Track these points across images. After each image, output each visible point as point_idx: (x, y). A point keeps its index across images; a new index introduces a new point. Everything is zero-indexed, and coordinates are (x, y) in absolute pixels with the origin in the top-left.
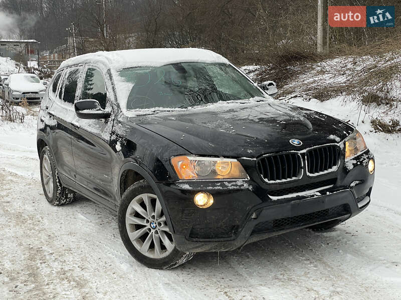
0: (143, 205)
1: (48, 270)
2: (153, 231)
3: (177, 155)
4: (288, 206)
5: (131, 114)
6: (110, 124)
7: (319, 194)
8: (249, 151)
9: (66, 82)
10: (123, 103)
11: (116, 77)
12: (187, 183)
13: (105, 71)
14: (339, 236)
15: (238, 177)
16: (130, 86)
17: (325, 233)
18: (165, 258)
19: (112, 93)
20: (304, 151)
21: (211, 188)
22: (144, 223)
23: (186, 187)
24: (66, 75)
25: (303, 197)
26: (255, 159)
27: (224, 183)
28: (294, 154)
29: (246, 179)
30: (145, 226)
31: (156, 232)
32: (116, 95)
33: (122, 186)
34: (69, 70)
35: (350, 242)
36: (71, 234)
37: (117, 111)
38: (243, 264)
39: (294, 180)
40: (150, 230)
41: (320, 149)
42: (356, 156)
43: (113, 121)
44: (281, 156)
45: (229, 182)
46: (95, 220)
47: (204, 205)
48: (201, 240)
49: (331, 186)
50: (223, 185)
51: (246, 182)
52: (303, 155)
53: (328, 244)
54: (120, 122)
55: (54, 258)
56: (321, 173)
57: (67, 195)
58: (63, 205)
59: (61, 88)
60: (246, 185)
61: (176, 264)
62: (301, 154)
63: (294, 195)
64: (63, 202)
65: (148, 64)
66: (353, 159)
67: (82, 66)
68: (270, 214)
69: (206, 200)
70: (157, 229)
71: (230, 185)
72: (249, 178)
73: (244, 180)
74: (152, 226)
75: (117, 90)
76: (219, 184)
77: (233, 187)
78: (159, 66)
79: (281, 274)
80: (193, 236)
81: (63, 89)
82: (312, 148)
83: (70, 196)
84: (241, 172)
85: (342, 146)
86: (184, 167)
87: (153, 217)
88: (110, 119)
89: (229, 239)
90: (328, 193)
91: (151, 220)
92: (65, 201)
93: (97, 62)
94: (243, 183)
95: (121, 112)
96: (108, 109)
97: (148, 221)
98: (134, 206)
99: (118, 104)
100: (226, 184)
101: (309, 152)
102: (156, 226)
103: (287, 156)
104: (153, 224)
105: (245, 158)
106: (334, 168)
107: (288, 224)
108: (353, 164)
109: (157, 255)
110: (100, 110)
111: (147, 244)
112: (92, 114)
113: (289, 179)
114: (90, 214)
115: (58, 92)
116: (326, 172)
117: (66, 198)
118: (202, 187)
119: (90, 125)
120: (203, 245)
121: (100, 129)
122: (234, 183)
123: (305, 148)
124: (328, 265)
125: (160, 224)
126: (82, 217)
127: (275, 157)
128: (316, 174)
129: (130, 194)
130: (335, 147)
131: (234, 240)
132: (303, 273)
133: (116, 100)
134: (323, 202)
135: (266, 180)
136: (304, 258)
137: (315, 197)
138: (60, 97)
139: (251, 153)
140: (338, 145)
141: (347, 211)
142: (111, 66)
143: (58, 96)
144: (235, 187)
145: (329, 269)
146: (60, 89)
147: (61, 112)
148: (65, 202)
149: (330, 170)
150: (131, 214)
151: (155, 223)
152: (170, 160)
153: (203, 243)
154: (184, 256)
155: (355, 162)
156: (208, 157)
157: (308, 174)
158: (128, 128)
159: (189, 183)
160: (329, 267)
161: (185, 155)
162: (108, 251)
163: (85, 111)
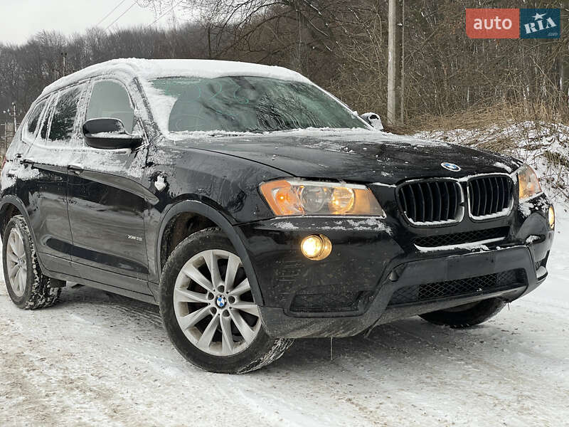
0: (204, 269)
1: (43, 380)
2: (220, 311)
3: (270, 180)
4: (443, 263)
5: (178, 137)
6: (141, 155)
7: (487, 248)
8: (385, 174)
9: (55, 111)
10: (163, 123)
11: (147, 88)
12: (288, 220)
13: (129, 80)
14: (493, 334)
15: (368, 213)
16: (172, 100)
17: (472, 330)
18: (240, 354)
19: (144, 109)
20: (465, 179)
21: (328, 228)
22: (205, 299)
23: (288, 226)
24: (53, 102)
25: (464, 251)
26: (394, 186)
27: (348, 221)
28: (451, 183)
29: (381, 217)
30: (206, 305)
31: (226, 313)
32: (150, 112)
33: (165, 246)
34: (60, 94)
35: (513, 341)
36: (64, 338)
37: (153, 134)
38: (362, 366)
39: (451, 223)
40: (214, 310)
41: (486, 179)
42: (531, 198)
43: (148, 149)
44: (433, 184)
45: (356, 220)
46: (100, 322)
47: (316, 257)
48: (310, 314)
49: (502, 238)
50: (346, 224)
51: (381, 221)
52: (464, 184)
53: (482, 342)
54: (161, 148)
55: (48, 365)
56: (488, 216)
57: (47, 290)
58: (40, 308)
59: (46, 123)
60: (381, 227)
61: (258, 363)
62: (461, 183)
63: (452, 247)
64: (40, 303)
65: (196, 74)
66: (530, 202)
67: (84, 82)
68: (416, 274)
69: (319, 249)
70: (227, 308)
71: (357, 224)
72: (385, 215)
73: (377, 218)
74: (218, 303)
75: (152, 105)
76: (340, 223)
77: (361, 228)
78: (212, 78)
79: (427, 378)
80: (295, 307)
81: (50, 123)
82: (476, 176)
83: (54, 292)
84: (372, 205)
85: (515, 179)
86: (282, 198)
87: (222, 289)
88: (141, 147)
89: (353, 313)
90: (499, 248)
91: (217, 293)
92: (44, 301)
93: (112, 72)
94: (376, 222)
95: (161, 134)
96: (138, 134)
97: (211, 296)
98: (190, 271)
99: (156, 124)
100: (351, 222)
101: (472, 181)
102: (226, 303)
103: (441, 184)
104: (220, 300)
105: (378, 184)
106: (506, 212)
107: (440, 294)
108: (530, 209)
109: (227, 349)
110: (125, 133)
111: (209, 333)
112: (112, 139)
113: (443, 222)
114: (89, 315)
115: (38, 130)
116: (494, 215)
117: (47, 296)
118: (314, 226)
119: (103, 163)
120: (311, 323)
121: (123, 164)
122: (363, 222)
123: (466, 175)
124: (495, 367)
125: (232, 300)
126: (78, 318)
127: (424, 185)
128: (482, 218)
129: (183, 251)
130: (505, 178)
131: (362, 315)
132: (460, 376)
133: (151, 118)
134: (492, 261)
135: (410, 220)
136: (453, 358)
137: (482, 252)
138: (43, 136)
139: (387, 176)
140: (510, 176)
141: (521, 280)
142: (138, 74)
143: (39, 135)
144: (365, 228)
145: (498, 371)
146: (43, 125)
147: (45, 155)
148: (44, 304)
149: (500, 214)
150: (183, 286)
151: (224, 298)
152: (258, 188)
153: (312, 320)
154: (273, 348)
155: (532, 206)
156: (321, 181)
157: (471, 215)
158: (176, 154)
159: (293, 220)
160: (497, 368)
161: (284, 178)
162: (136, 355)
163: (102, 135)
